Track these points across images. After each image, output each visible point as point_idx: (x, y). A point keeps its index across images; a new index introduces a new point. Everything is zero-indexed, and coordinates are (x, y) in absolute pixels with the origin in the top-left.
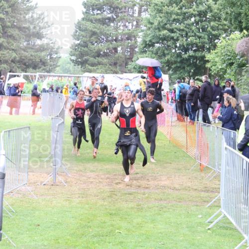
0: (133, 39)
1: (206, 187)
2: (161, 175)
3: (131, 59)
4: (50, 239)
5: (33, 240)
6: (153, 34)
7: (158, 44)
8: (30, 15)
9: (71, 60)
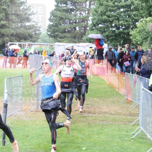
1: (130, 113)
2: (103, 106)
4: (35, 144)
5: (25, 145)
7: (101, 25)
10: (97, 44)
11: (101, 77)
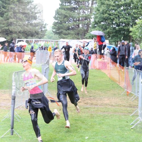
0: (88, 20)
1: (130, 105)
2: (104, 98)
3: (87, 31)
5: (31, 135)
6: (100, 16)
7: (103, 23)
8: (29, 6)
9: (53, 31)
10: (99, 41)
11: (102, 71)
